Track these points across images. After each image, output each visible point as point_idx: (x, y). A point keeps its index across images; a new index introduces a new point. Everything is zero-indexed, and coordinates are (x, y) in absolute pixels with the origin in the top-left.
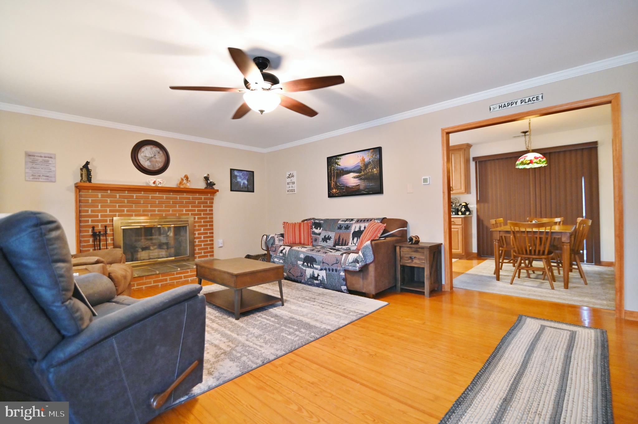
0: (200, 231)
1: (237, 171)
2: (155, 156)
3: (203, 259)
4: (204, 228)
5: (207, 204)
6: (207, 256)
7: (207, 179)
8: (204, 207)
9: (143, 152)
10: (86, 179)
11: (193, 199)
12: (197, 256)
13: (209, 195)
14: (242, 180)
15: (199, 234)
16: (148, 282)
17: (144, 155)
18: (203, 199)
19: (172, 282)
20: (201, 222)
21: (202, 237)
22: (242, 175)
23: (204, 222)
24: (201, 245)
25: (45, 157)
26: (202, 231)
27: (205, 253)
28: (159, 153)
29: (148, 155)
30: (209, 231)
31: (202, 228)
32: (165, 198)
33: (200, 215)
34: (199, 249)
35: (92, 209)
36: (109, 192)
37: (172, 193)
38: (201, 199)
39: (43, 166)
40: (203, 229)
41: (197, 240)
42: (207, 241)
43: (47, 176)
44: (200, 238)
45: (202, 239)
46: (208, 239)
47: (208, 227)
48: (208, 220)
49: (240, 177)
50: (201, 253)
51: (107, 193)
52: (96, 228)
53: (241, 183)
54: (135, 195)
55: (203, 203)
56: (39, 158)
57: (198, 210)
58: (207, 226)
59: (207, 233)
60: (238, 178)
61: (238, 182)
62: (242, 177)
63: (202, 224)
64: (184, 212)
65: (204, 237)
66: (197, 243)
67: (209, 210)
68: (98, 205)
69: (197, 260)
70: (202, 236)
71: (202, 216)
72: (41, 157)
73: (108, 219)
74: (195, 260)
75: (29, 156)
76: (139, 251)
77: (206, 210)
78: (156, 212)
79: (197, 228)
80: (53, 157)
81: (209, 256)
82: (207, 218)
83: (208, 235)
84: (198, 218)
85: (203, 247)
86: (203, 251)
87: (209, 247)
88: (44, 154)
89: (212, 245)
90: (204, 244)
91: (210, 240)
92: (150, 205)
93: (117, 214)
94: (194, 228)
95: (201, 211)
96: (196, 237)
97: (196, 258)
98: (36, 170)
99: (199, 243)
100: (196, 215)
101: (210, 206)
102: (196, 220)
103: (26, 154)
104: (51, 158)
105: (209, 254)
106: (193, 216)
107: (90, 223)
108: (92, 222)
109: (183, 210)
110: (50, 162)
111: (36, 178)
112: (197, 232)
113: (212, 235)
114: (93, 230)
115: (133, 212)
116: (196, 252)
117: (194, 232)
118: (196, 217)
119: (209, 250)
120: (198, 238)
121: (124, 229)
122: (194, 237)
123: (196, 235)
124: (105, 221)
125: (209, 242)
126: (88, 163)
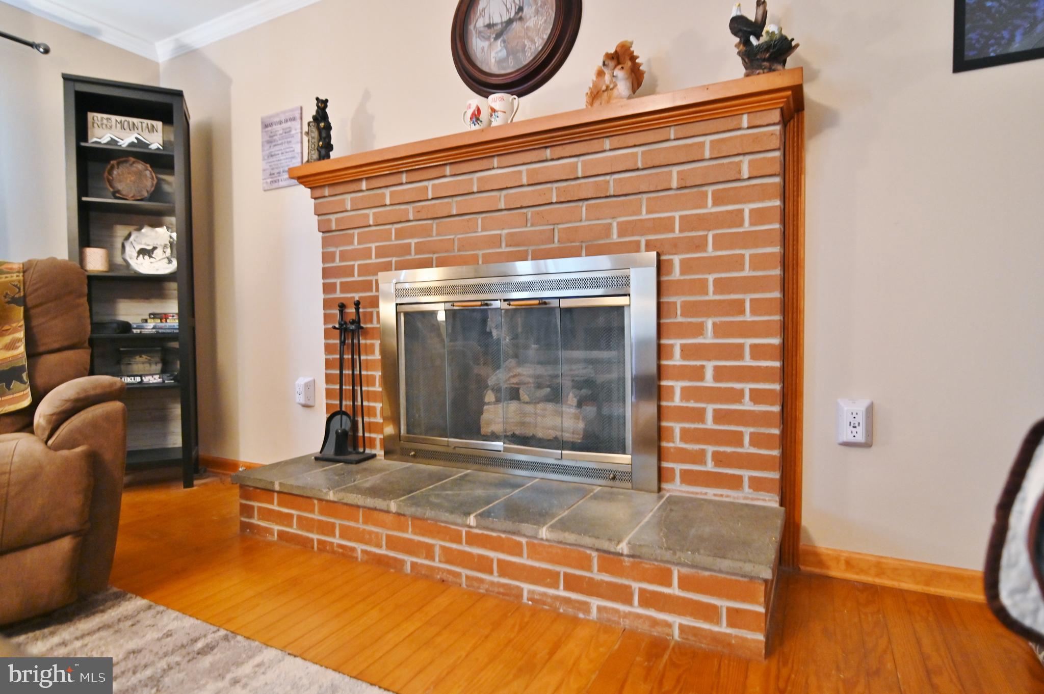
0: (695, 336)
3: (711, 493)
4: (718, 320)
6: (735, 483)
7: (746, 28)
8: (718, 200)
9: (483, 9)
11: (651, 162)
12: (677, 467)
13: (746, 119)
15: (688, 351)
16: (370, 533)
18: (708, 153)
19: (449, 572)
20: (701, 287)
21: (709, 374)
23: (721, 285)
24: (699, 415)
25: (286, 121)
26: (708, 338)
27: (719, 460)
30: (749, 342)
31: (709, 324)
33: (701, 245)
34: (686, 435)
35: (342, 248)
37: (548, 152)
38: (696, 153)
39: (283, 146)
40: (715, 326)
41: (678, 385)
42: (738, 396)
44: (699, 373)
45: (709, 381)
46: (747, 387)
47: (748, 317)
48: (747, 272)
50: (698, 457)
51: (361, 190)
52: (346, 310)
55: (710, 177)
56: (278, 127)
57: (686, 224)
58: (737, 307)
59: (736, 351)
63: (711, 296)
64: (614, 236)
65: (721, 374)
66: (677, 400)
67: (751, 212)
68: (353, 236)
69: (675, 488)
70: (709, 367)
71: (711, 251)
72: (281, 123)
73: (373, 278)
74: (660, 489)
75: (266, 126)
76: (487, 400)
77: (736, 218)
78: (503, 245)
79: (680, 319)
80: (298, 116)
81: (750, 487)
82: (737, 262)
83: (748, 362)
84: (686, 266)
85: (709, 424)
86: (710, 449)
87: (751, 434)
88: (284, 112)
89: (769, 425)
90: (715, 410)
91: (757, 397)
92: (482, 219)
93: (394, 259)
94: (662, 321)
95: (704, 222)
96: (674, 366)
97: (672, 480)
98: (274, 159)
99: (692, 404)
100: (675, 245)
101: (763, 193)
102: (676, 274)
103: (262, 123)
104: (294, 119)
105: (746, 474)
106: (658, 255)
107: (338, 294)
108: (342, 291)
109: (609, 227)
110: (293, 132)
111: (275, 182)
112: (676, 344)
113: (772, 368)
114: (341, 312)
115: (434, 253)
116: (671, 445)
117: (663, 342)
118: (676, 259)
119: (747, 448)
120: (682, 373)
121: (406, 314)
122: (659, 367)
123: (671, 357)
124: (367, 286)
125: (747, 405)
126: (322, 105)
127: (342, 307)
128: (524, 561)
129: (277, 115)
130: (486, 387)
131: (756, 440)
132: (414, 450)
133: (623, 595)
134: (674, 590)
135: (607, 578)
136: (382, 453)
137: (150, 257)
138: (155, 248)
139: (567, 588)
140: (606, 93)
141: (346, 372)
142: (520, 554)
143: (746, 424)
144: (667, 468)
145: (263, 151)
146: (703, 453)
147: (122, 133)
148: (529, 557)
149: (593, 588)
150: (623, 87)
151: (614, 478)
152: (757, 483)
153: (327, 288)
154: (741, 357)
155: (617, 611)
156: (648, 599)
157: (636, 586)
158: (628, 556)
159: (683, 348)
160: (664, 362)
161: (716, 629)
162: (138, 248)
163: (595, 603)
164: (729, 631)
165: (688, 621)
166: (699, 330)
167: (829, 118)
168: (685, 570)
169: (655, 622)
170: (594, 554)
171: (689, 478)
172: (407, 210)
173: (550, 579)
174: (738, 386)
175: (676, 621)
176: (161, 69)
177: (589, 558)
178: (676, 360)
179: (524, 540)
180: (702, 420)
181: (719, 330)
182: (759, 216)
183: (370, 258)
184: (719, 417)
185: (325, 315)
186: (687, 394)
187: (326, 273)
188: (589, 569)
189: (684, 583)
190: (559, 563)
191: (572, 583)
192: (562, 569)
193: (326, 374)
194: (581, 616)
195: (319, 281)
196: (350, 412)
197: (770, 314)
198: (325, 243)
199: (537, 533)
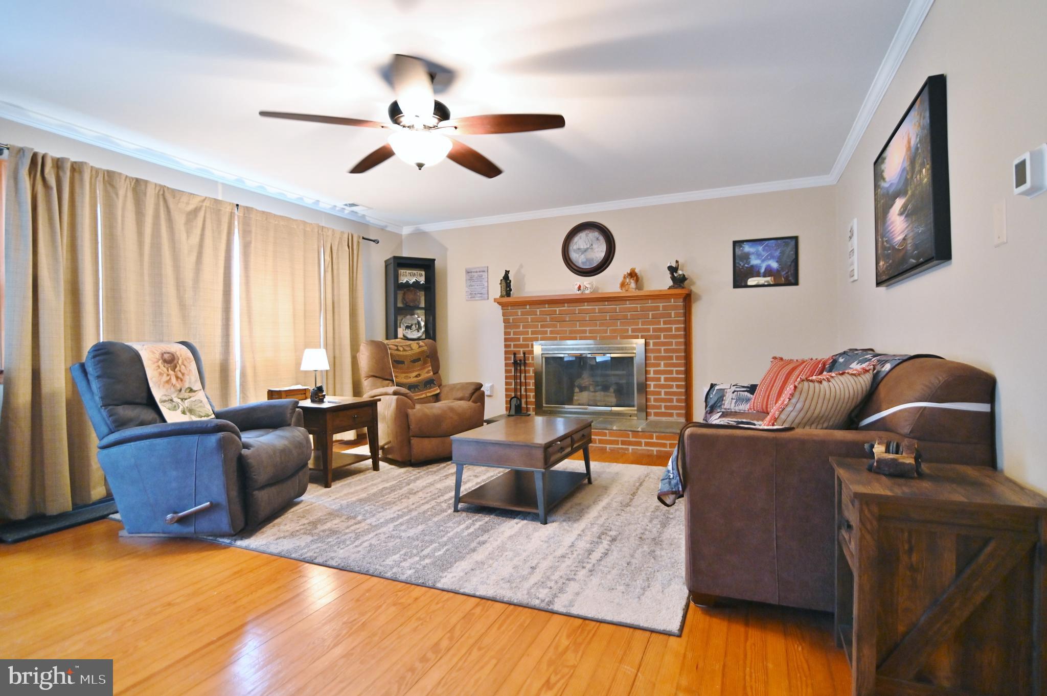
0: (657, 367)
1: (750, 244)
2: (592, 245)
3: (664, 419)
4: (665, 362)
5: (671, 317)
6: (671, 415)
7: (672, 270)
8: (665, 323)
9: (576, 242)
10: (505, 293)
11: (643, 309)
12: (652, 411)
13: (672, 300)
14: (763, 261)
15: (655, 372)
17: (578, 247)
18: (661, 309)
20: (659, 351)
21: (662, 379)
22: (764, 250)
23: (666, 351)
24: (659, 393)
25: (480, 272)
26: (662, 368)
27: (666, 408)
28: (598, 239)
29: (582, 247)
30: (675, 369)
31: (662, 363)
32: (597, 311)
33: (659, 337)
34: (655, 400)
35: (514, 330)
36: (528, 307)
37: (606, 303)
38: (657, 308)
39: (478, 282)
40: (664, 364)
41: (652, 384)
42: (671, 387)
43: (481, 294)
44: (659, 379)
45: (662, 382)
46: (674, 384)
47: (675, 361)
48: (674, 347)
49: (758, 255)
50: (659, 407)
51: (526, 309)
52: (517, 356)
53: (760, 267)
54: (557, 309)
55: (662, 315)
56: (475, 274)
57: (655, 330)
58: (671, 358)
59: (671, 372)
60: (752, 257)
61: (752, 266)
62: (763, 253)
63: (663, 354)
64: (630, 333)
65: (666, 379)
66: (652, 389)
67: (675, 328)
68: (520, 325)
69: (652, 418)
70: (663, 377)
71: (662, 339)
72: (476, 272)
73: (530, 343)
74: (647, 419)
75: (468, 273)
76: (575, 391)
77: (670, 329)
78: (588, 333)
79: (653, 361)
80: (486, 270)
81: (676, 416)
82: (671, 344)
83: (675, 375)
84: (655, 344)
85: (663, 396)
86: (663, 404)
87: (676, 399)
88: (479, 268)
89: (681, 395)
90: (664, 391)
91: (678, 386)
92: (579, 323)
93: (540, 336)
94: (647, 362)
95: (661, 330)
96: (651, 377)
97: (651, 415)
98: (473, 287)
99: (657, 390)
100: (651, 337)
101: (677, 322)
102: (651, 346)
103: (466, 271)
104: (484, 271)
105: (675, 412)
106: (645, 340)
107: (512, 349)
108: (514, 348)
109: (628, 330)
110: (483, 277)
111: (473, 297)
112: (652, 369)
113: (682, 377)
114: (515, 357)
115: (558, 334)
116: (650, 404)
117: (647, 369)
118: (651, 342)
119: (675, 403)
120: (653, 379)
121: (546, 358)
122: (646, 377)
123: (650, 374)
124: (527, 346)
125: (675, 390)
126: (507, 272)
127: (515, 354)
128: (607, 438)
129: (475, 268)
130: (575, 385)
131: (678, 401)
132: (550, 411)
133: (639, 444)
134: (654, 440)
135: (634, 440)
136: (534, 413)
137: (411, 329)
138: (412, 325)
139: (622, 444)
140: (627, 286)
141: (519, 381)
142: (606, 436)
143: (674, 396)
144: (649, 412)
145: (466, 283)
146: (661, 406)
147: (410, 278)
148: (609, 437)
149: (630, 443)
150: (633, 285)
151: (630, 416)
152: (678, 415)
153: (506, 346)
154: (672, 374)
155: (637, 449)
156: (647, 444)
157: (643, 441)
158: (641, 432)
159: (654, 371)
160: (648, 376)
161: (666, 449)
162: (406, 325)
163: (631, 448)
164: (670, 449)
165: (658, 449)
166: (659, 365)
167: (698, 298)
168: (657, 434)
169: (648, 450)
170: (630, 433)
171: (656, 414)
172: (547, 318)
173: (616, 442)
174: (672, 383)
175: (655, 449)
176: (403, 238)
177: (629, 434)
178: (652, 375)
179: (607, 431)
180: (661, 395)
181: (666, 365)
182: (677, 329)
183: (528, 335)
184: (666, 393)
185: (505, 357)
186: (655, 386)
187: (506, 340)
188: (629, 437)
189: (657, 438)
190: (619, 437)
191: (623, 443)
192: (620, 439)
193: (506, 382)
194: (626, 452)
195: (503, 343)
196: (519, 397)
197: (681, 360)
198: (506, 327)
199: (612, 428)
